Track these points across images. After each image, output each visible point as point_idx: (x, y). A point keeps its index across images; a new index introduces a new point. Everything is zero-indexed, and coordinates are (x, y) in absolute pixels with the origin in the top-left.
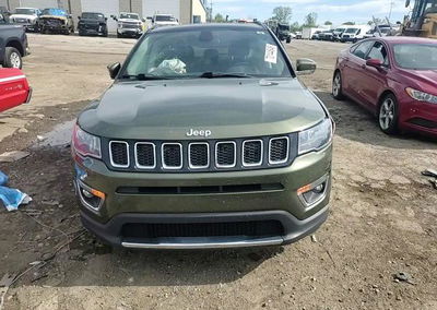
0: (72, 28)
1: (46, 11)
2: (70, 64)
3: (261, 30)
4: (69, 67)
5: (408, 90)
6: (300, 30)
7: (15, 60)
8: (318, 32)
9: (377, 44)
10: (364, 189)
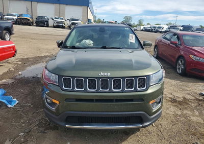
0: (33, 23)
1: (21, 15)
2: (32, 39)
3: (126, 27)
4: (32, 40)
5: (191, 55)
6: (136, 26)
7: (7, 37)
8: (144, 28)
9: (175, 34)
10: (173, 101)
